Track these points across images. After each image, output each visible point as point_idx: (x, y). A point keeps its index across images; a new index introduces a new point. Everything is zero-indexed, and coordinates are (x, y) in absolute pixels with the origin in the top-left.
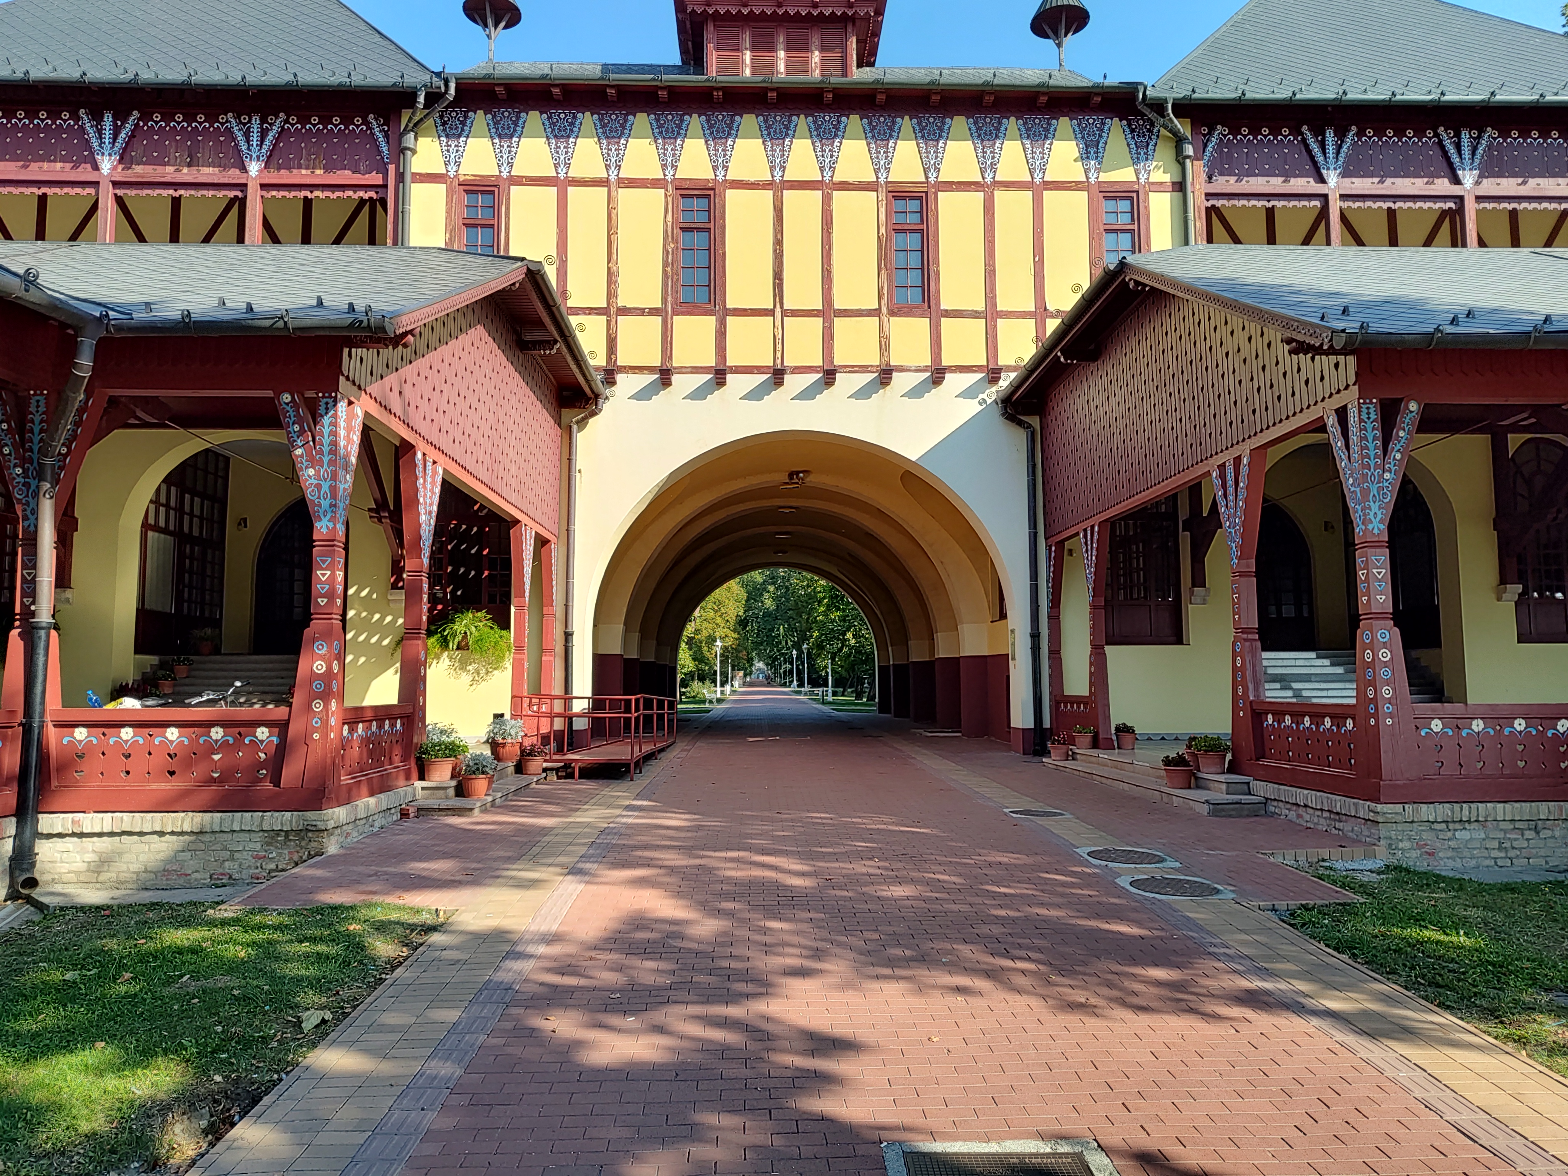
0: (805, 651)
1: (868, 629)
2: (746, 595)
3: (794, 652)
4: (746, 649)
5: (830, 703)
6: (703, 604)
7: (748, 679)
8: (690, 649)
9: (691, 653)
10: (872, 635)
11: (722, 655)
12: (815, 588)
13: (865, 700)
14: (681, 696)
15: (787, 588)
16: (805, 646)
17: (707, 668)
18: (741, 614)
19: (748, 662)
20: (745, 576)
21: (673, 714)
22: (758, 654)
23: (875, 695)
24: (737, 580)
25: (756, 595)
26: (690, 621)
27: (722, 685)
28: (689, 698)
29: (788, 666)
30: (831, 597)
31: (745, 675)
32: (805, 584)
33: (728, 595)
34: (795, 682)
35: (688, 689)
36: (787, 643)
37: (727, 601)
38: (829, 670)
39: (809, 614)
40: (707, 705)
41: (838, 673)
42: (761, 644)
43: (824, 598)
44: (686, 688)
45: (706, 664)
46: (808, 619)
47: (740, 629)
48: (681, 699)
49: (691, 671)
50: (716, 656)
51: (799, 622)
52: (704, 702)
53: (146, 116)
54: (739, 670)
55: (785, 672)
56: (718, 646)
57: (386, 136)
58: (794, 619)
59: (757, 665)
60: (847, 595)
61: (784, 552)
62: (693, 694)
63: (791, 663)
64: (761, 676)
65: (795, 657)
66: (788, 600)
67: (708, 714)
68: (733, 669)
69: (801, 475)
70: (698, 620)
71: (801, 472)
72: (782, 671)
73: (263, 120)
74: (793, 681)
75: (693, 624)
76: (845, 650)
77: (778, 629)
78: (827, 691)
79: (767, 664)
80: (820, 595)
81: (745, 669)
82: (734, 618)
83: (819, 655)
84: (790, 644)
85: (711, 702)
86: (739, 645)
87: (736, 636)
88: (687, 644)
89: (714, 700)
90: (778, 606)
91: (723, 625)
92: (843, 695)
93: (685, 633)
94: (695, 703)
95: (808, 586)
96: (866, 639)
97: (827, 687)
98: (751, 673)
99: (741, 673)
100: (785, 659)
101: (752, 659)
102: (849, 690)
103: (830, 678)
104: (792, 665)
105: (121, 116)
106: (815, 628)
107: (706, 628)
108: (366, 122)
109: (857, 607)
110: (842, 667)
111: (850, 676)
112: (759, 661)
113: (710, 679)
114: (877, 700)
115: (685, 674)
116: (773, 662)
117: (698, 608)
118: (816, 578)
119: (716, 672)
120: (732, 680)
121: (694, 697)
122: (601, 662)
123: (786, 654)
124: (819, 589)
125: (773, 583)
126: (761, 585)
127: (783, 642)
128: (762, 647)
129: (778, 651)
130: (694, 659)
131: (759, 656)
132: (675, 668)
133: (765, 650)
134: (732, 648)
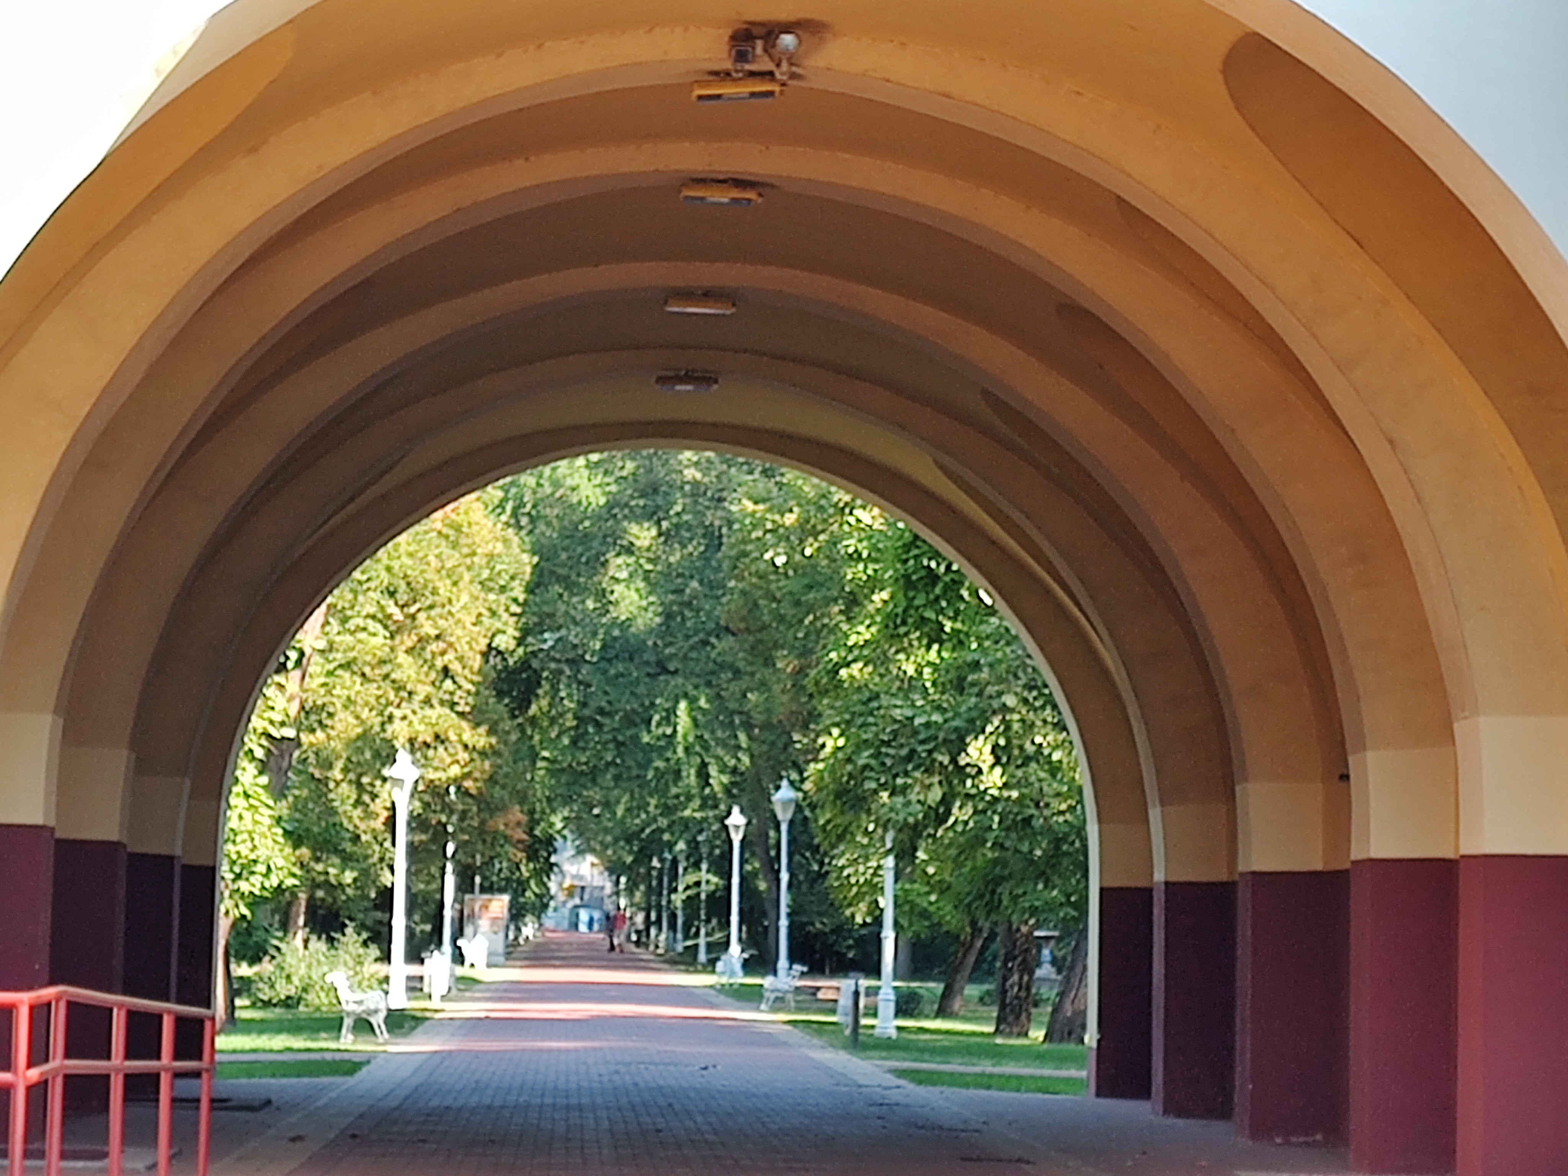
0: (784, 816)
1: (1060, 726)
2: (528, 562)
3: (737, 819)
4: (522, 798)
5: (886, 1046)
6: (340, 596)
7: (529, 930)
8: (278, 791)
9: (283, 808)
10: (1079, 751)
11: (417, 823)
12: (834, 542)
13: (1038, 1034)
14: (232, 994)
15: (714, 540)
16: (785, 794)
17: (349, 877)
18: (505, 642)
19: (532, 855)
20: (528, 479)
21: (196, 1074)
22: (576, 824)
23: (1082, 1014)
24: (494, 493)
25: (574, 563)
26: (282, 668)
27: (415, 955)
28: (267, 1004)
29: (709, 880)
30: (907, 583)
31: (517, 914)
32: (790, 519)
33: (453, 559)
34: (735, 948)
35: (266, 967)
36: (703, 775)
37: (444, 588)
38: (886, 902)
39: (805, 652)
40: (347, 1041)
41: (924, 914)
42: (593, 775)
43: (874, 584)
44: (255, 960)
45: (347, 859)
46: (801, 672)
47: (499, 709)
48: (231, 1008)
49: (279, 889)
50: (391, 823)
51: (763, 685)
52: (334, 1025)
54: (488, 889)
55: (691, 902)
56: (398, 782)
58: (737, 673)
59: (570, 868)
60: (973, 576)
61: (705, 379)
62: (283, 990)
63: (722, 867)
64: (584, 916)
65: (736, 838)
66: (714, 588)
67: (350, 1081)
68: (465, 886)
69: (788, 40)
70: (316, 666)
71: (787, 28)
72: (678, 899)
74: (726, 945)
75: (292, 681)
76: (960, 813)
77: (670, 716)
78: (873, 992)
79: (614, 869)
80: (855, 572)
81: (517, 887)
82: (477, 662)
83: (843, 835)
84: (718, 779)
85: (364, 1026)
86: (492, 780)
87: (480, 738)
88: (263, 767)
89: (377, 1021)
90: (668, 616)
91: (423, 690)
92: (943, 1012)
93: (257, 723)
94: (296, 1028)
95: (807, 530)
96: (1054, 769)
97: (875, 971)
98: (541, 906)
99: (500, 904)
100: (693, 845)
101: (549, 841)
102: (972, 991)
103: (888, 936)
104: (728, 876)
106: (829, 716)
107: (349, 702)
109: (1016, 627)
110: (944, 889)
111: (976, 930)
112: (580, 852)
113: (361, 927)
114: (1091, 1037)
115: (255, 902)
116: (643, 856)
117: (319, 614)
118: (841, 496)
119: (388, 893)
120: (459, 932)
121: (289, 1003)
123: (701, 825)
124: (851, 544)
125: (652, 515)
126: (597, 518)
127: (690, 777)
128: (594, 794)
129: (667, 810)
130: (295, 838)
131: (580, 833)
132: (209, 874)
133: (607, 805)
134: (462, 792)
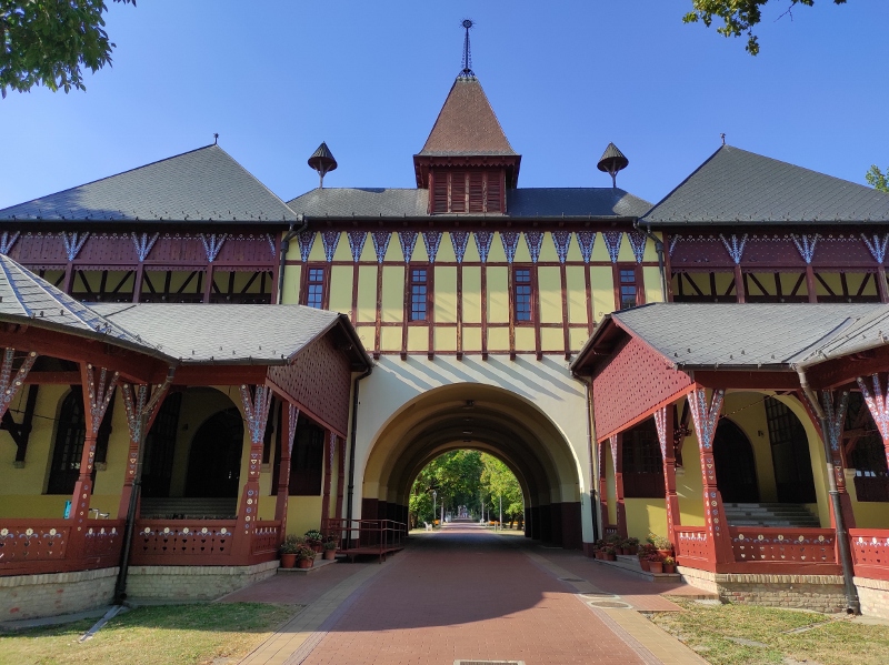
53: (162, 235)
57: (274, 243)
73: (217, 236)
105: (150, 235)
108: (265, 237)
122: (366, 502)
